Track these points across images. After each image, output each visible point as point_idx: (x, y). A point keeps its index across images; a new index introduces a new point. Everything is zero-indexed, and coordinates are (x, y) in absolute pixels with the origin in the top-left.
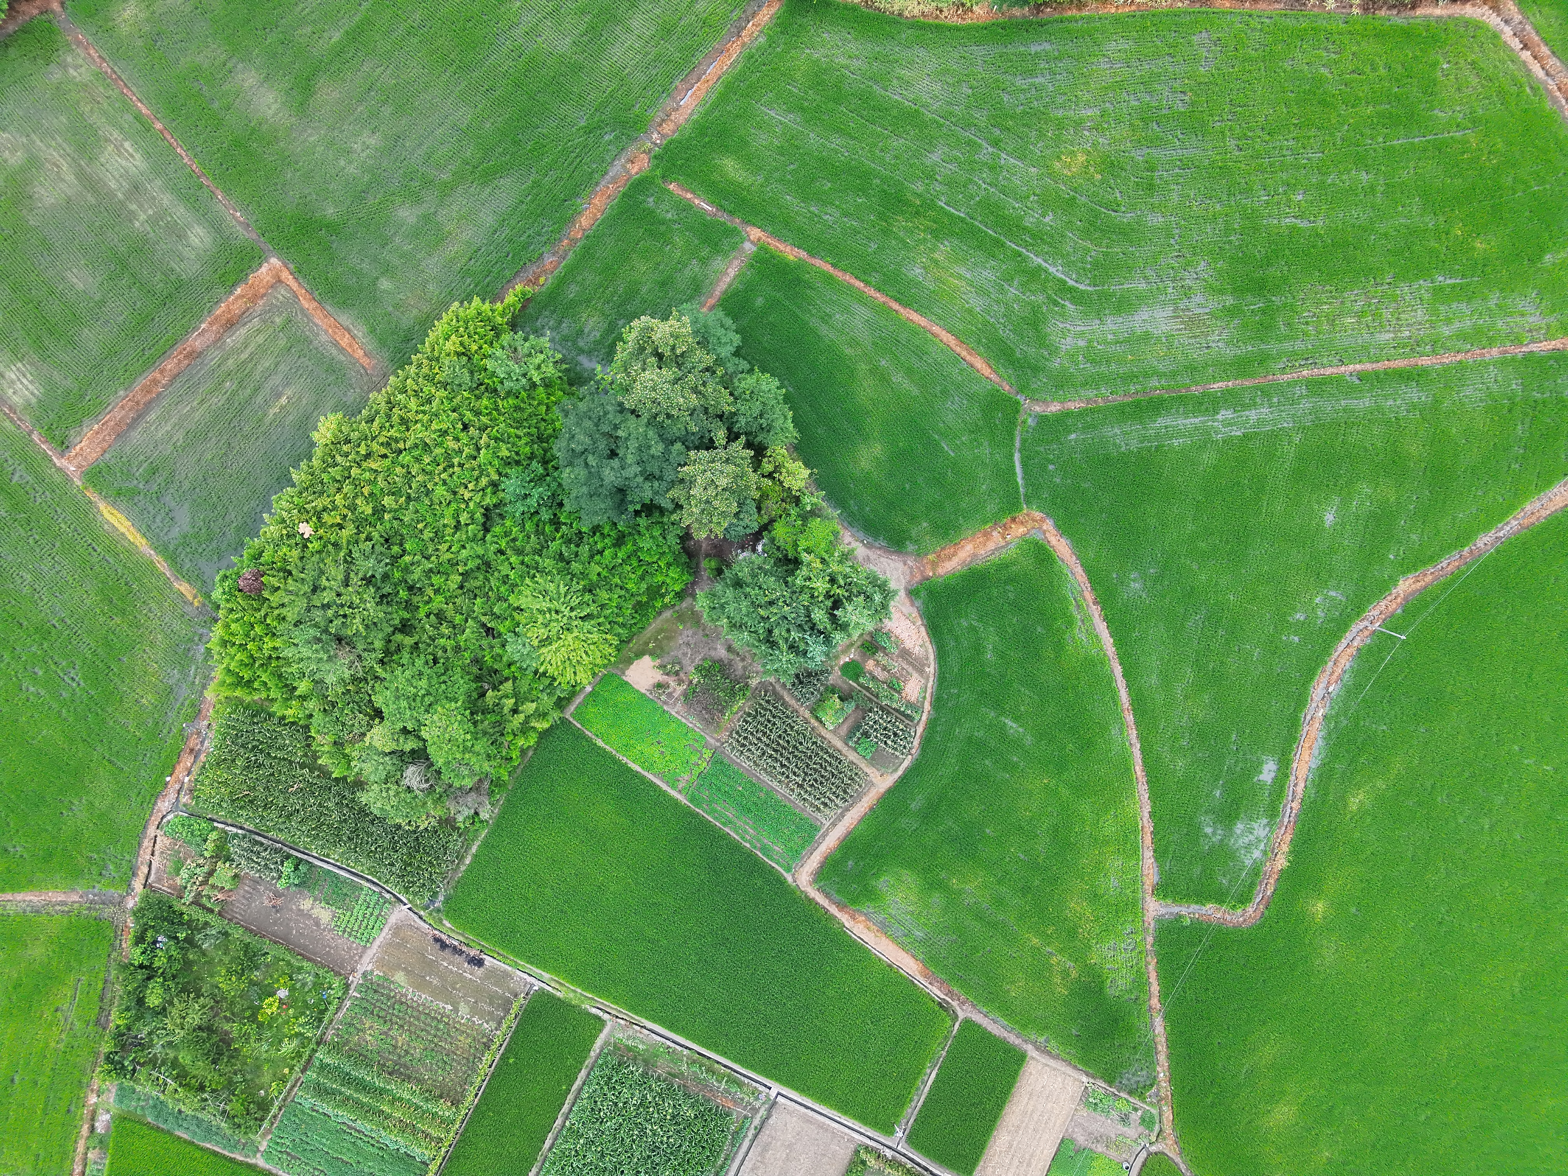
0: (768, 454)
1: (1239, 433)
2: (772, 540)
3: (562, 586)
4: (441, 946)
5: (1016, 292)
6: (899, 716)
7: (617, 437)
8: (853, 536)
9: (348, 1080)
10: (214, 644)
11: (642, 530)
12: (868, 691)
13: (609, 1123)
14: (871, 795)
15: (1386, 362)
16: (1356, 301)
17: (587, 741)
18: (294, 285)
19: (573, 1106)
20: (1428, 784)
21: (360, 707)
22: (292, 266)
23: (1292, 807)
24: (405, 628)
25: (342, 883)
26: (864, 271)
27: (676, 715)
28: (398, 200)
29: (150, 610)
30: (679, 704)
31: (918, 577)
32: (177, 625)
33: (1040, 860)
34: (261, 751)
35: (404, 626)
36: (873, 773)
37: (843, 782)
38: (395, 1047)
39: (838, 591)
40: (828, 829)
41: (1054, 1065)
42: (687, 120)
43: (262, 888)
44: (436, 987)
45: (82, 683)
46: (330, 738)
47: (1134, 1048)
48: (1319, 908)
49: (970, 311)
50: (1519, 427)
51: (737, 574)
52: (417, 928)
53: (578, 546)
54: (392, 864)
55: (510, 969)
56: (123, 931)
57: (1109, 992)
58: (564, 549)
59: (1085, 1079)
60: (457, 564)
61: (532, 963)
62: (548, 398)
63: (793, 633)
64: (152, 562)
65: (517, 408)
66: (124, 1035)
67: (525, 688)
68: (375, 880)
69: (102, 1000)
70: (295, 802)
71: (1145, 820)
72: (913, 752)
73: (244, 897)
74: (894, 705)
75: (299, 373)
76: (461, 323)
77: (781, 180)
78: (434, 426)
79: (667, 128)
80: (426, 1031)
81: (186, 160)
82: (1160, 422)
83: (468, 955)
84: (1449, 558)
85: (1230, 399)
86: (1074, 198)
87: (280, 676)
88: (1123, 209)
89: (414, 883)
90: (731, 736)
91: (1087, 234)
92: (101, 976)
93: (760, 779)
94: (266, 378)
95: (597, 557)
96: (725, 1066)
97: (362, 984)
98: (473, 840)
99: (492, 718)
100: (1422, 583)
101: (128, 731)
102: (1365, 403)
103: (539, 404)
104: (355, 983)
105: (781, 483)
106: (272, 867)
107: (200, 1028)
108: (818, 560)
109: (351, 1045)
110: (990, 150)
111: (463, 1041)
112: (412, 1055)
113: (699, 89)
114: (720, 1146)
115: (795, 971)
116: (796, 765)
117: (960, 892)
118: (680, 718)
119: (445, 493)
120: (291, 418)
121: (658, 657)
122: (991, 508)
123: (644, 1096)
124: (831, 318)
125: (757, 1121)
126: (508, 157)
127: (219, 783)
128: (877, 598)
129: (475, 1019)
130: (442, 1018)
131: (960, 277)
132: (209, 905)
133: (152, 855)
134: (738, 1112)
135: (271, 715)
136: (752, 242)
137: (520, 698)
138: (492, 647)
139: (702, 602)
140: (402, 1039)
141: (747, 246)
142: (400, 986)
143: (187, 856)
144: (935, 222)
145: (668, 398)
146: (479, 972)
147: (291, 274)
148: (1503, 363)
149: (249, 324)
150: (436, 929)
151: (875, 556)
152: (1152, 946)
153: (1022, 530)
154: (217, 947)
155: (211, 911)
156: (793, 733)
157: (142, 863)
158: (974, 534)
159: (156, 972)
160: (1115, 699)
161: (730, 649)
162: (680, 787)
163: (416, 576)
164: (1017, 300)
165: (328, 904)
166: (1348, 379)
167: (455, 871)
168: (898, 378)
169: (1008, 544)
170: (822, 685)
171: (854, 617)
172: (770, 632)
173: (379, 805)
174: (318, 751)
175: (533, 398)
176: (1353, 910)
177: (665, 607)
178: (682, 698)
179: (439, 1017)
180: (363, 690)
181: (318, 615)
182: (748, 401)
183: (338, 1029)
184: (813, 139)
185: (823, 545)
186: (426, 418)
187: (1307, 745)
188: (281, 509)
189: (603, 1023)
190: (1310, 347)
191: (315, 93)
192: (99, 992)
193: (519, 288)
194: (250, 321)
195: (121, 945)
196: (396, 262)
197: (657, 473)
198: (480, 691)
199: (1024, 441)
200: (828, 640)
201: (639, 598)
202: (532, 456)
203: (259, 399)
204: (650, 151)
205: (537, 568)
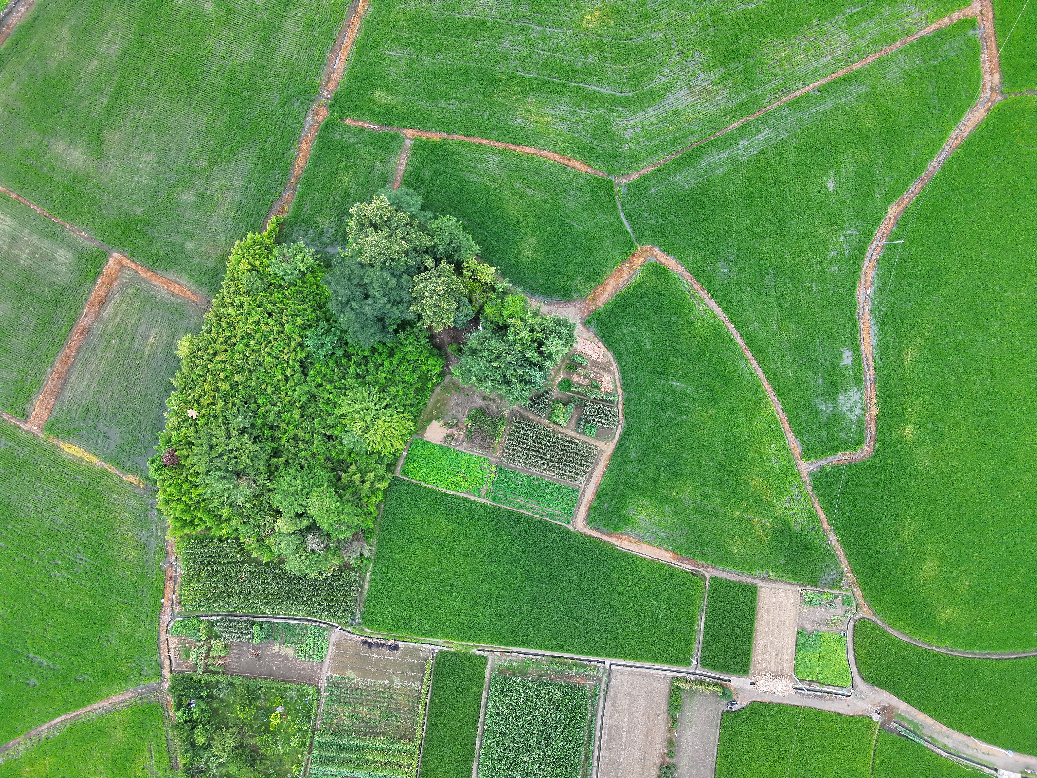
0: (465, 265)
1: (756, 152)
2: (486, 318)
3: (364, 392)
4: (369, 646)
5: (586, 112)
6: (604, 403)
7: (366, 284)
8: (537, 301)
9: (340, 748)
10: (160, 505)
11: (403, 341)
12: (579, 395)
13: (511, 718)
14: (604, 459)
15: (833, 75)
16: (800, 43)
17: (415, 486)
18: (133, 266)
19: (485, 715)
20: (950, 329)
21: (265, 512)
22: (127, 254)
23: (869, 374)
24: (276, 453)
25: (293, 627)
26: (486, 132)
27: (465, 451)
28: (179, 190)
29: (115, 500)
30: (465, 444)
31: (587, 313)
32: (134, 504)
33: (723, 462)
34: (214, 563)
35: (275, 453)
36: (600, 445)
37: (583, 456)
38: (362, 718)
39: (538, 335)
40: (584, 489)
41: (776, 587)
42: (342, 77)
43: (244, 648)
44: (374, 672)
45: (88, 559)
46: (253, 538)
47: (823, 558)
48: (908, 431)
49: (561, 134)
50: (930, 86)
51: (471, 347)
52: (350, 640)
53: (366, 365)
54: (320, 605)
55: (416, 645)
56: (167, 705)
57: (795, 529)
58: (358, 370)
59: (798, 589)
60: (295, 403)
61: (429, 636)
62: (315, 280)
63: (518, 371)
64: (105, 469)
65: (299, 292)
66: (190, 769)
67: (364, 465)
68: (313, 619)
69: (169, 752)
70: (246, 587)
71: (780, 414)
72: (621, 422)
73: (235, 657)
74: (599, 397)
75: (155, 320)
76: (245, 251)
77: (414, 94)
78: (250, 320)
79: (331, 86)
80: (378, 701)
81: (39, 211)
82: (704, 162)
83: (388, 645)
84: (914, 184)
85: (743, 132)
86: (601, 41)
87: (209, 511)
88: (635, 36)
89: (338, 611)
90: (504, 452)
91: (617, 60)
92: (163, 738)
93: (531, 473)
94: (136, 330)
95: (381, 368)
96: (572, 659)
97: (328, 686)
98: (366, 573)
99: (350, 491)
100: (903, 205)
101: (127, 580)
102: (828, 105)
103: (311, 285)
104: (323, 687)
105: (479, 281)
106: (246, 632)
107: (235, 748)
108: (519, 320)
109: (334, 726)
110: (538, 28)
111: (403, 699)
112: (374, 719)
113: (343, 54)
114: (585, 709)
115: (594, 583)
116: (551, 456)
117: (680, 499)
118: (468, 452)
119: (271, 360)
120: (160, 349)
121: (441, 418)
122: (617, 253)
123: (528, 694)
124: (474, 168)
125: (603, 686)
126: (238, 138)
127: (195, 591)
128: (564, 331)
129: (405, 684)
130: (385, 690)
131: (547, 115)
132: (215, 670)
133: (169, 651)
134: (589, 684)
135: (212, 539)
136: (410, 139)
137: (363, 473)
138: (335, 447)
139: (456, 372)
140: (364, 711)
141: (407, 142)
142: (352, 679)
143: (191, 644)
144: (519, 86)
145: (388, 248)
146: (398, 653)
147: (128, 259)
148: (905, 51)
149: (113, 300)
150: (362, 636)
151: (555, 309)
152: (812, 491)
153: (641, 260)
154: (229, 694)
155: (218, 673)
156: (541, 437)
157: (164, 659)
158: (612, 274)
159: (197, 722)
160: (736, 347)
161: (484, 398)
162: (483, 494)
163: (271, 419)
164: (588, 117)
165: (289, 643)
166: (813, 93)
167: (361, 596)
168: (530, 192)
169: (635, 272)
170: (549, 400)
171: (553, 348)
172: (504, 376)
173: (298, 568)
174: (250, 550)
175: (306, 283)
176: (930, 425)
177: (435, 386)
178: (465, 439)
179: (383, 690)
180: (263, 501)
181: (218, 463)
182: (440, 235)
183: (323, 719)
184: (426, 61)
185: (518, 310)
186: (243, 317)
187: (865, 332)
188: (173, 406)
189: (486, 658)
190: (782, 82)
191: (104, 141)
192: (165, 748)
193: (273, 218)
194: (114, 298)
195: (169, 714)
196: (191, 229)
197: (398, 299)
198: (337, 477)
199: (623, 204)
200: (542, 368)
201: (416, 386)
202: (318, 320)
203: (136, 344)
204: (326, 104)
205: (345, 388)
